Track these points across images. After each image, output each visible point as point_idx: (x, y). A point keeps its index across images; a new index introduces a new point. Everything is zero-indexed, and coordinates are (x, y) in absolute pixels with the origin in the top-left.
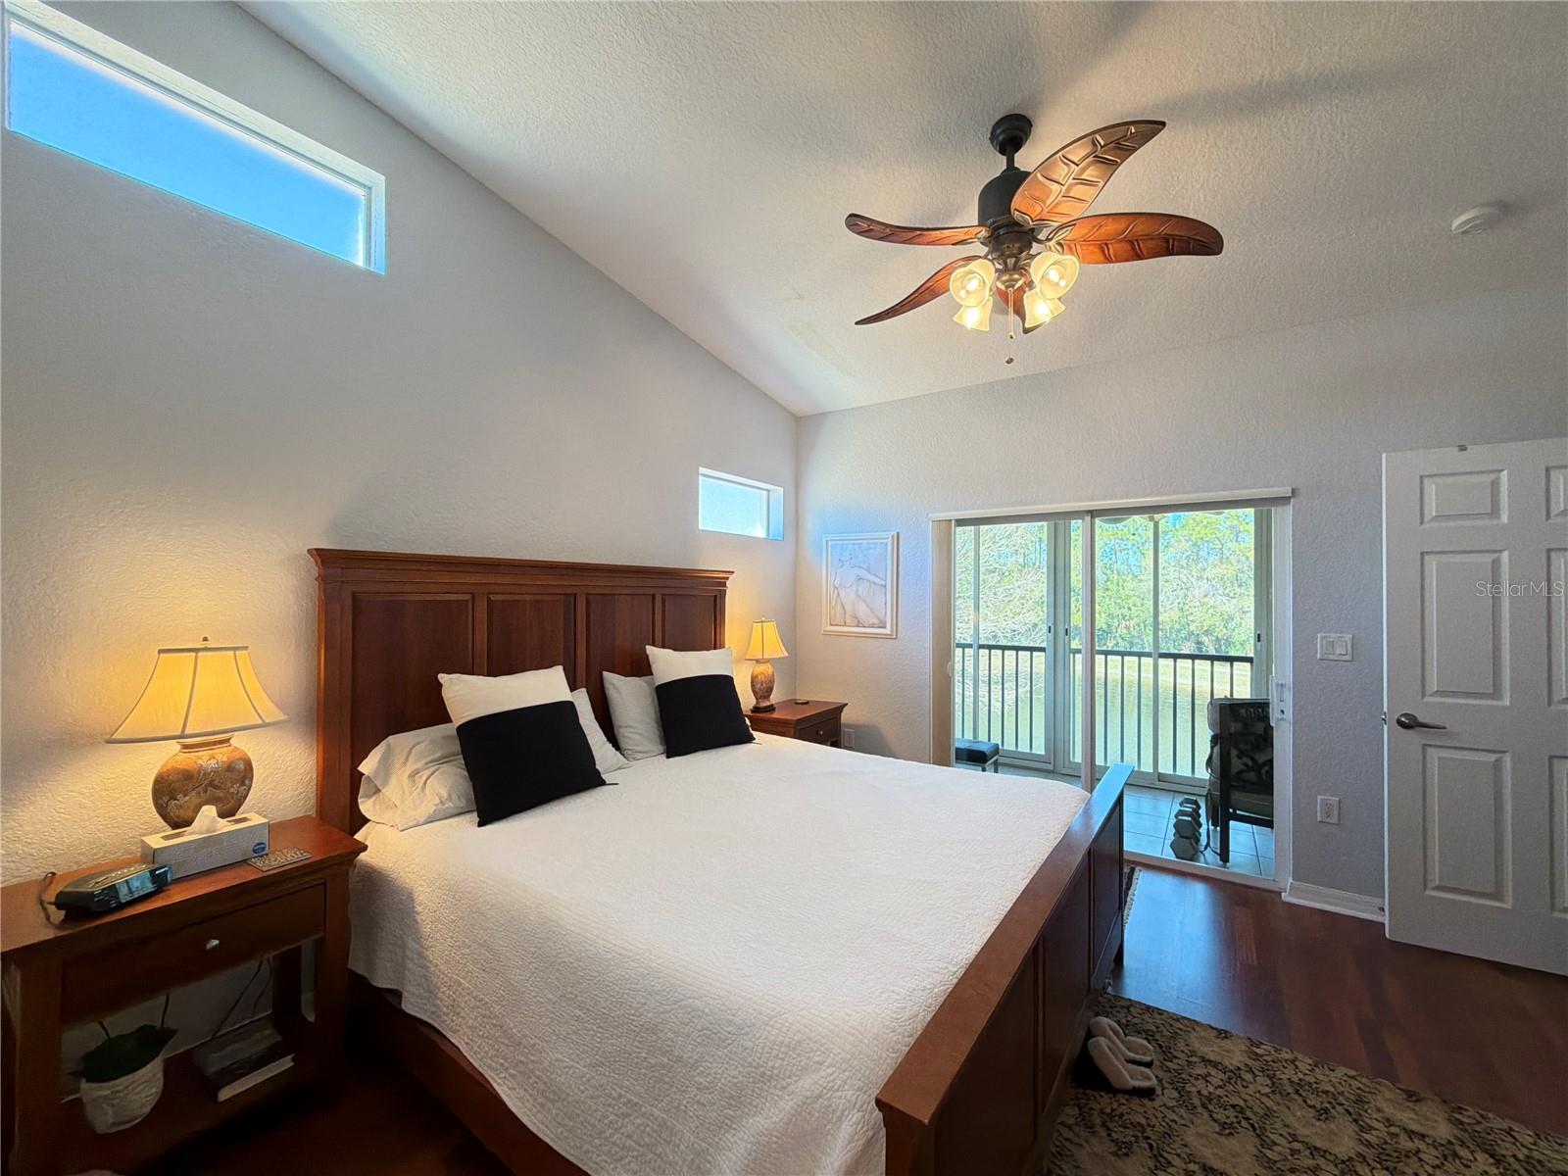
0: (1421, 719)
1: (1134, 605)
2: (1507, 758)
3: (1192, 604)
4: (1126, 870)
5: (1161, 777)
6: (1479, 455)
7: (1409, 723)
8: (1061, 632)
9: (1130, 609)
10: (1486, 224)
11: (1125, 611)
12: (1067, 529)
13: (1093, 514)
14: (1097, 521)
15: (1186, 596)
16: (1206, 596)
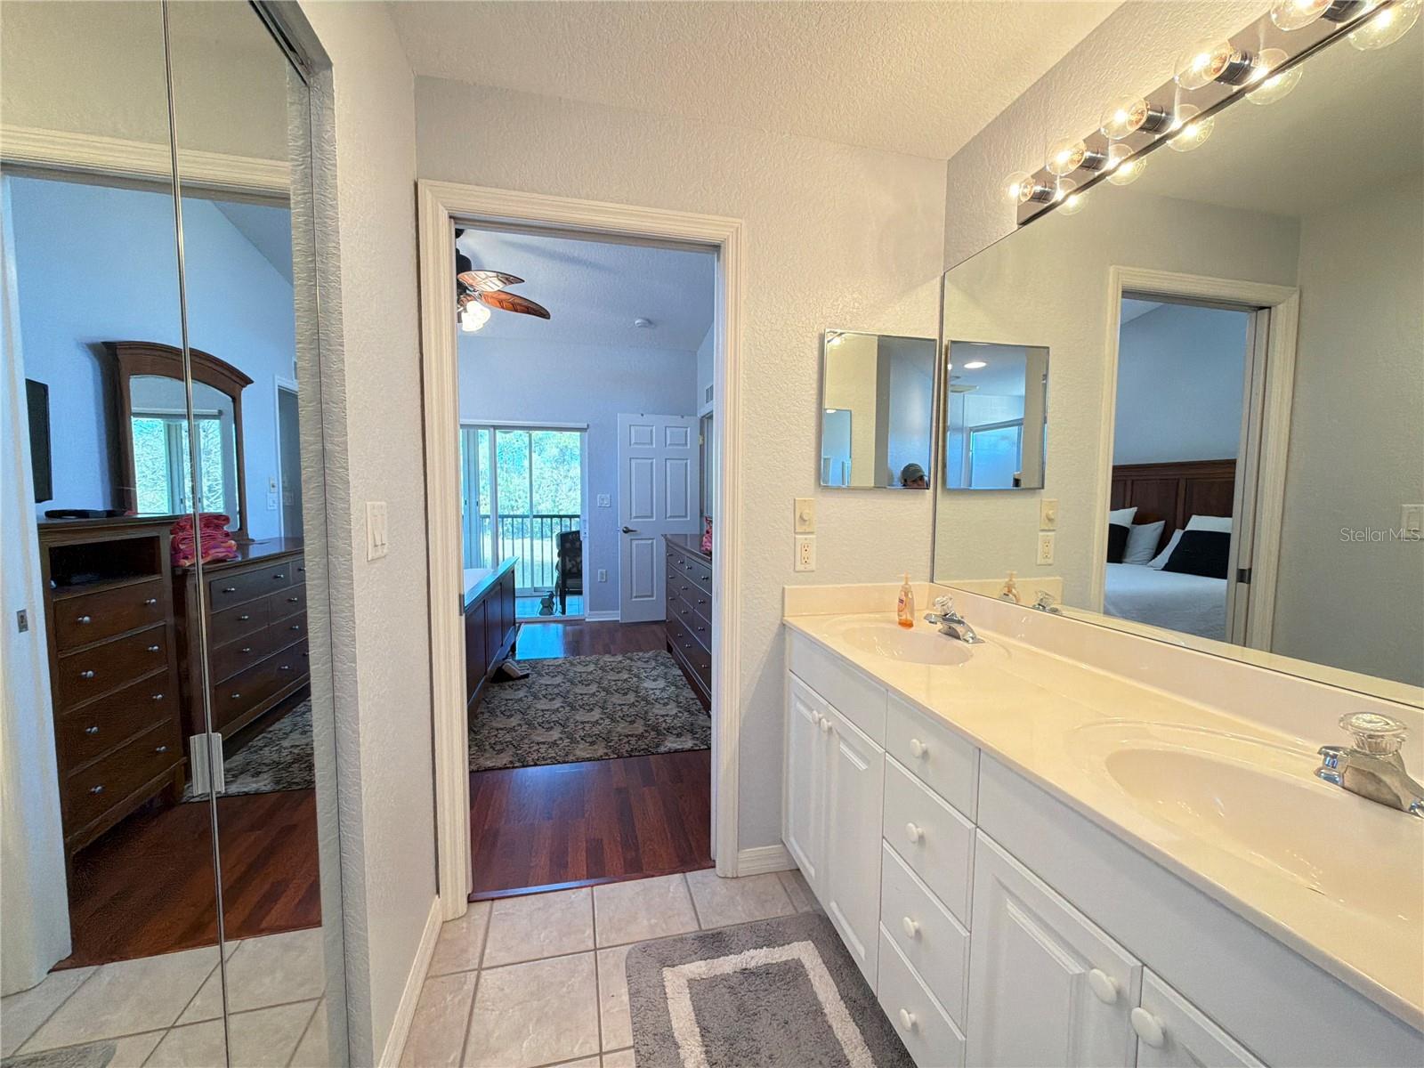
0: (630, 528)
1: (520, 498)
2: (655, 541)
3: (561, 497)
4: (517, 625)
5: (536, 590)
6: (648, 418)
7: (627, 531)
8: (474, 504)
9: (516, 501)
10: (643, 326)
11: (513, 503)
12: (476, 436)
13: (495, 427)
14: (497, 431)
15: (557, 491)
16: (570, 490)
